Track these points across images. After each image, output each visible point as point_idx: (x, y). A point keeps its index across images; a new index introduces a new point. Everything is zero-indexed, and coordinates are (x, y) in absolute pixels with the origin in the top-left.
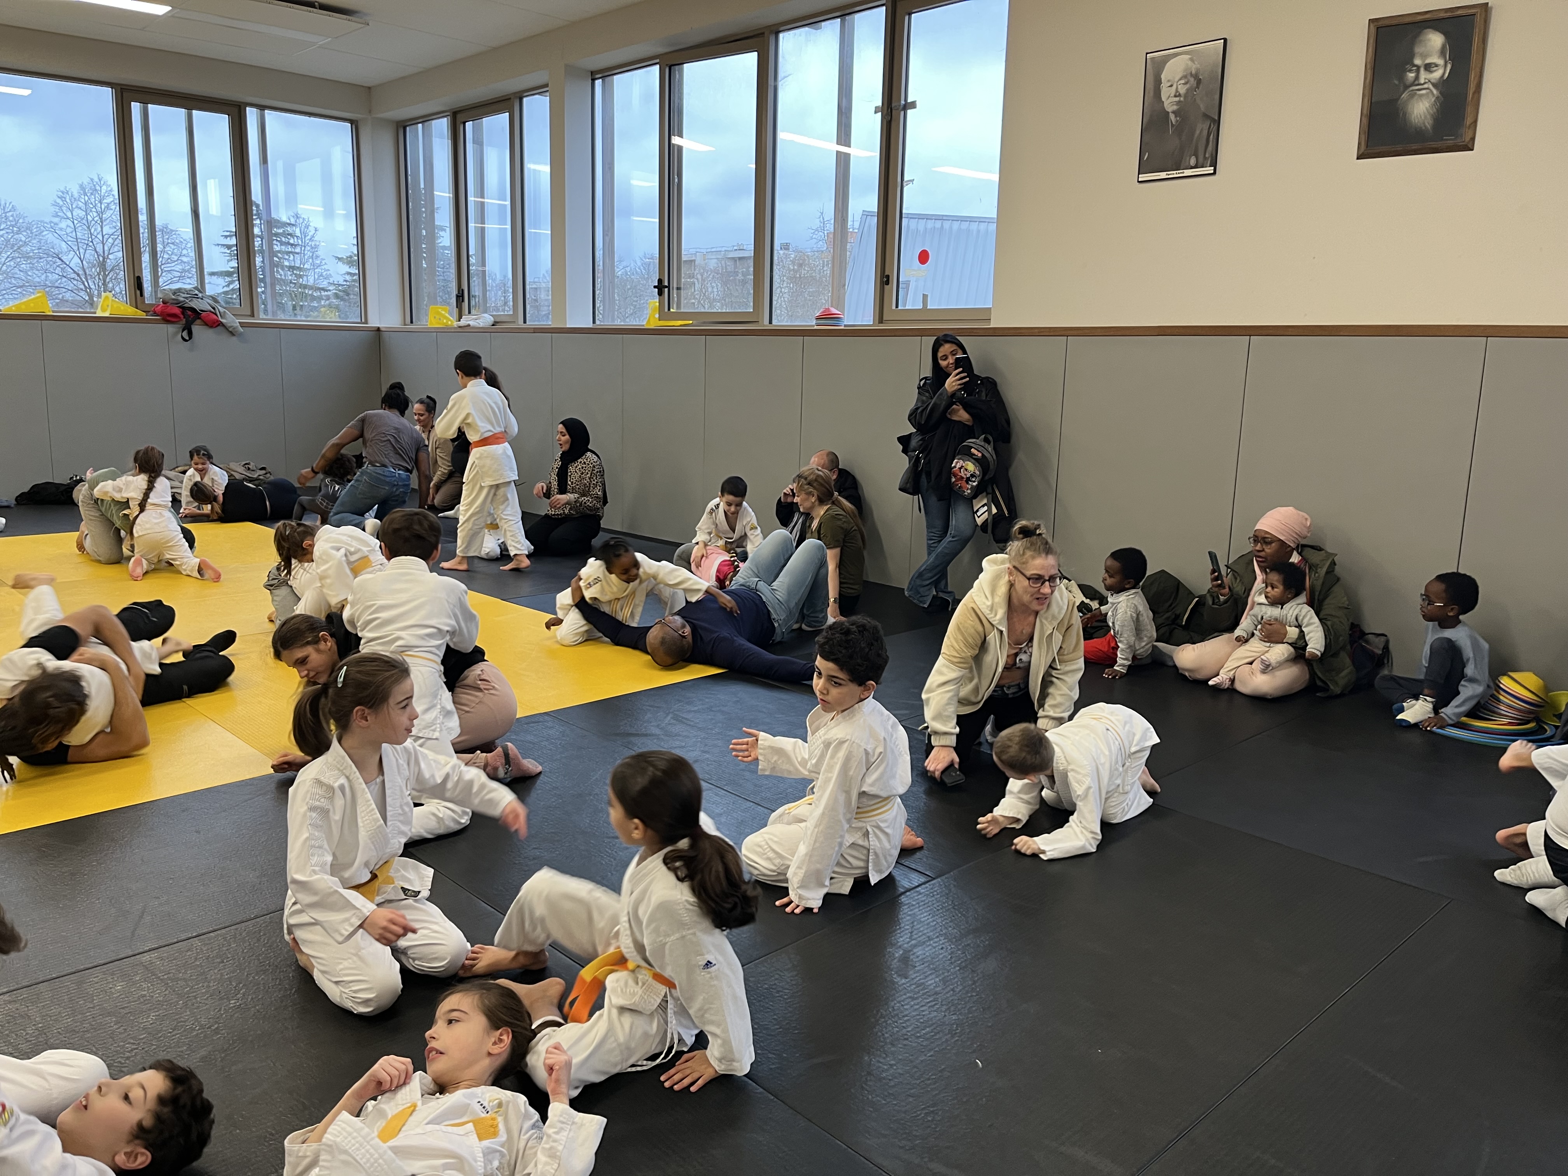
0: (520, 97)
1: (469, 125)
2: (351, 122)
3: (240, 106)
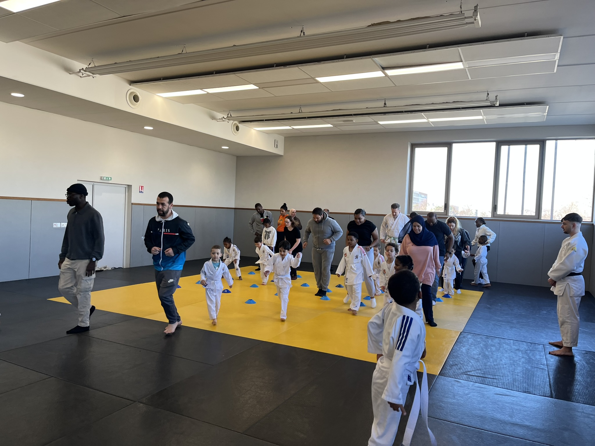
3: (544, 141)
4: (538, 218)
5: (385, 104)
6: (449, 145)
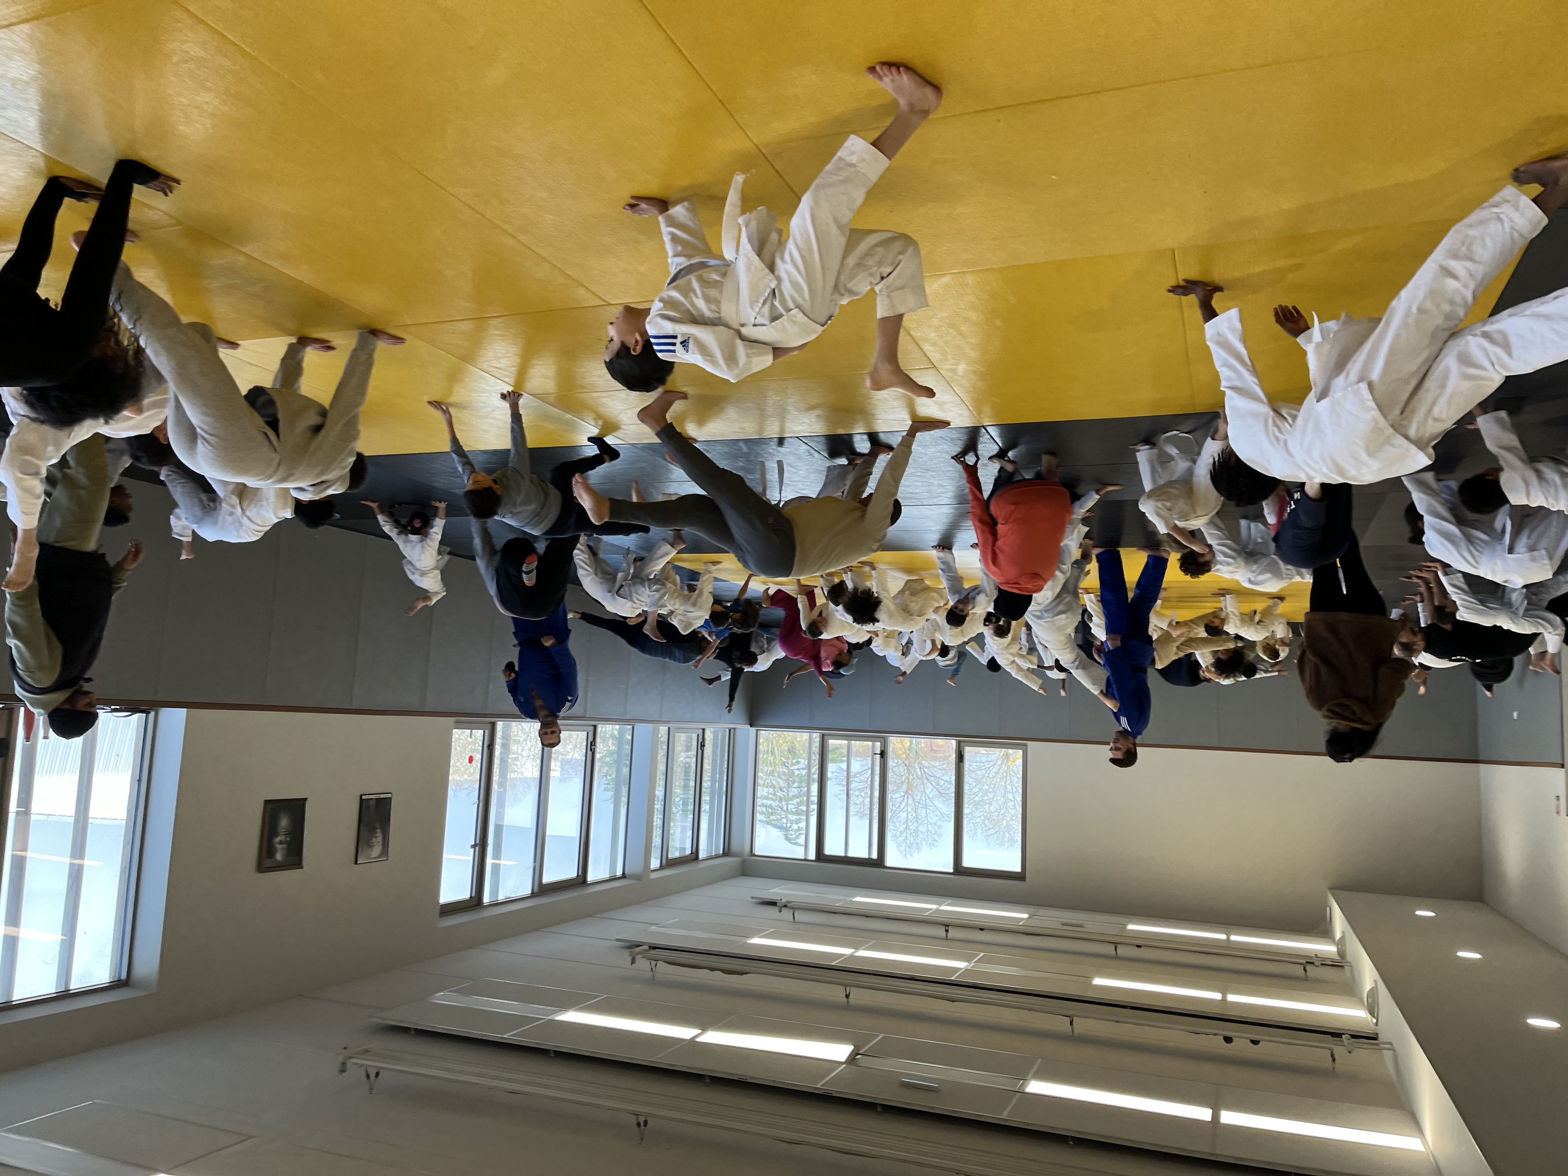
0: (663, 867)
2: (754, 855)
4: (825, 736)
5: (947, 931)
6: (959, 870)
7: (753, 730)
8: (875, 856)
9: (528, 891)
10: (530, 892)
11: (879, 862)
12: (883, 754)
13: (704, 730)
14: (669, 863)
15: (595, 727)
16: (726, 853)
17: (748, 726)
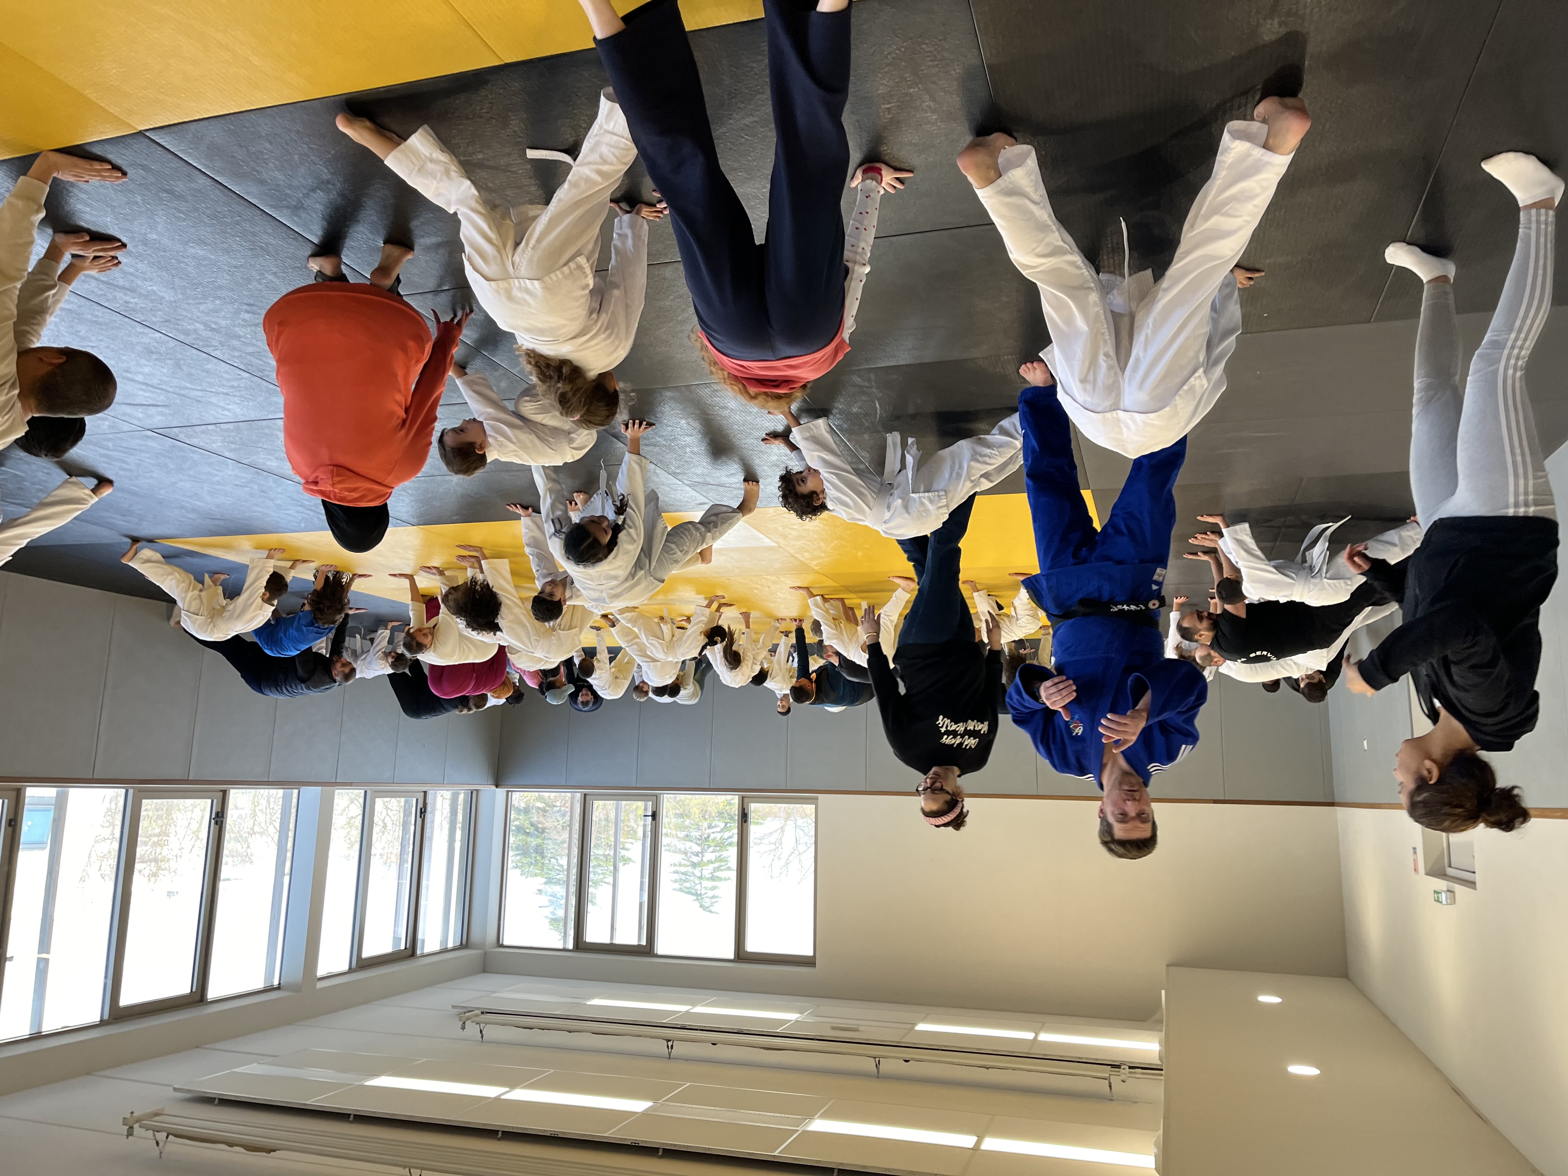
0: (351, 970)
1: (403, 947)
2: (502, 946)
3: (578, 949)
6: (741, 956)
7: (501, 792)
8: (644, 943)
9: (96, 1018)
10: (99, 1019)
11: (647, 950)
12: (654, 816)
13: (425, 793)
14: (361, 964)
15: (225, 793)
16: (465, 944)
17: (493, 787)
